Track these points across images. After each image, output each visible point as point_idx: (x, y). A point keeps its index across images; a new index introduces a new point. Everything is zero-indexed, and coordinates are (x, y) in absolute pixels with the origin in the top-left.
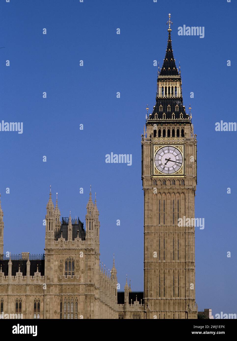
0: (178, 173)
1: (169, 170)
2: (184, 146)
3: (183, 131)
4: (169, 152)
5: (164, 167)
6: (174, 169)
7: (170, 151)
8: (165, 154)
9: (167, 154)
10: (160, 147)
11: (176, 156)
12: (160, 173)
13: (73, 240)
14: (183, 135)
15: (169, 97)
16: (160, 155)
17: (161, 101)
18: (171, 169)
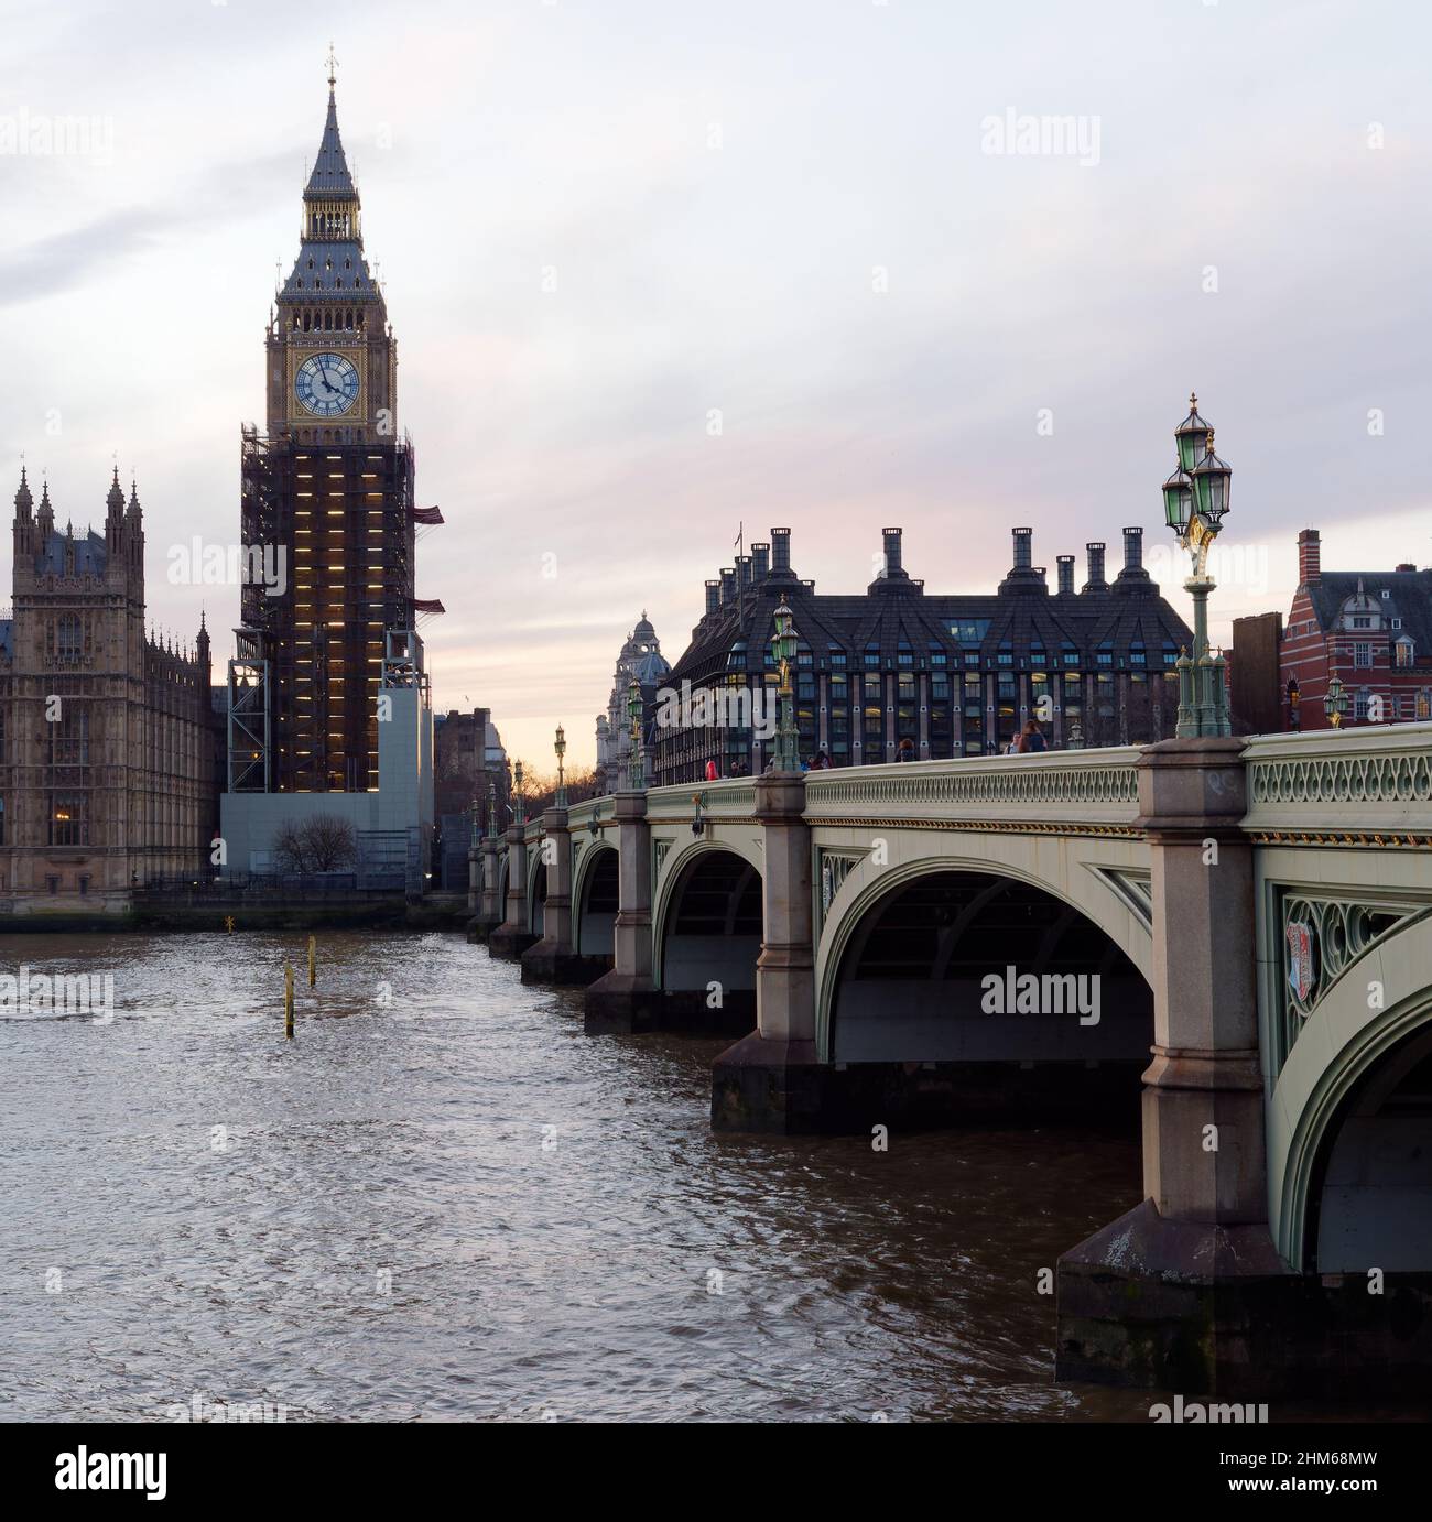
0: (348, 415)
1: (327, 408)
3: (360, 317)
4: (328, 367)
5: (316, 402)
6: (339, 405)
7: (332, 364)
8: (318, 371)
10: (306, 354)
11: (347, 385)
12: (307, 414)
15: (330, 240)
16: (307, 373)
17: (311, 247)
18: (331, 406)
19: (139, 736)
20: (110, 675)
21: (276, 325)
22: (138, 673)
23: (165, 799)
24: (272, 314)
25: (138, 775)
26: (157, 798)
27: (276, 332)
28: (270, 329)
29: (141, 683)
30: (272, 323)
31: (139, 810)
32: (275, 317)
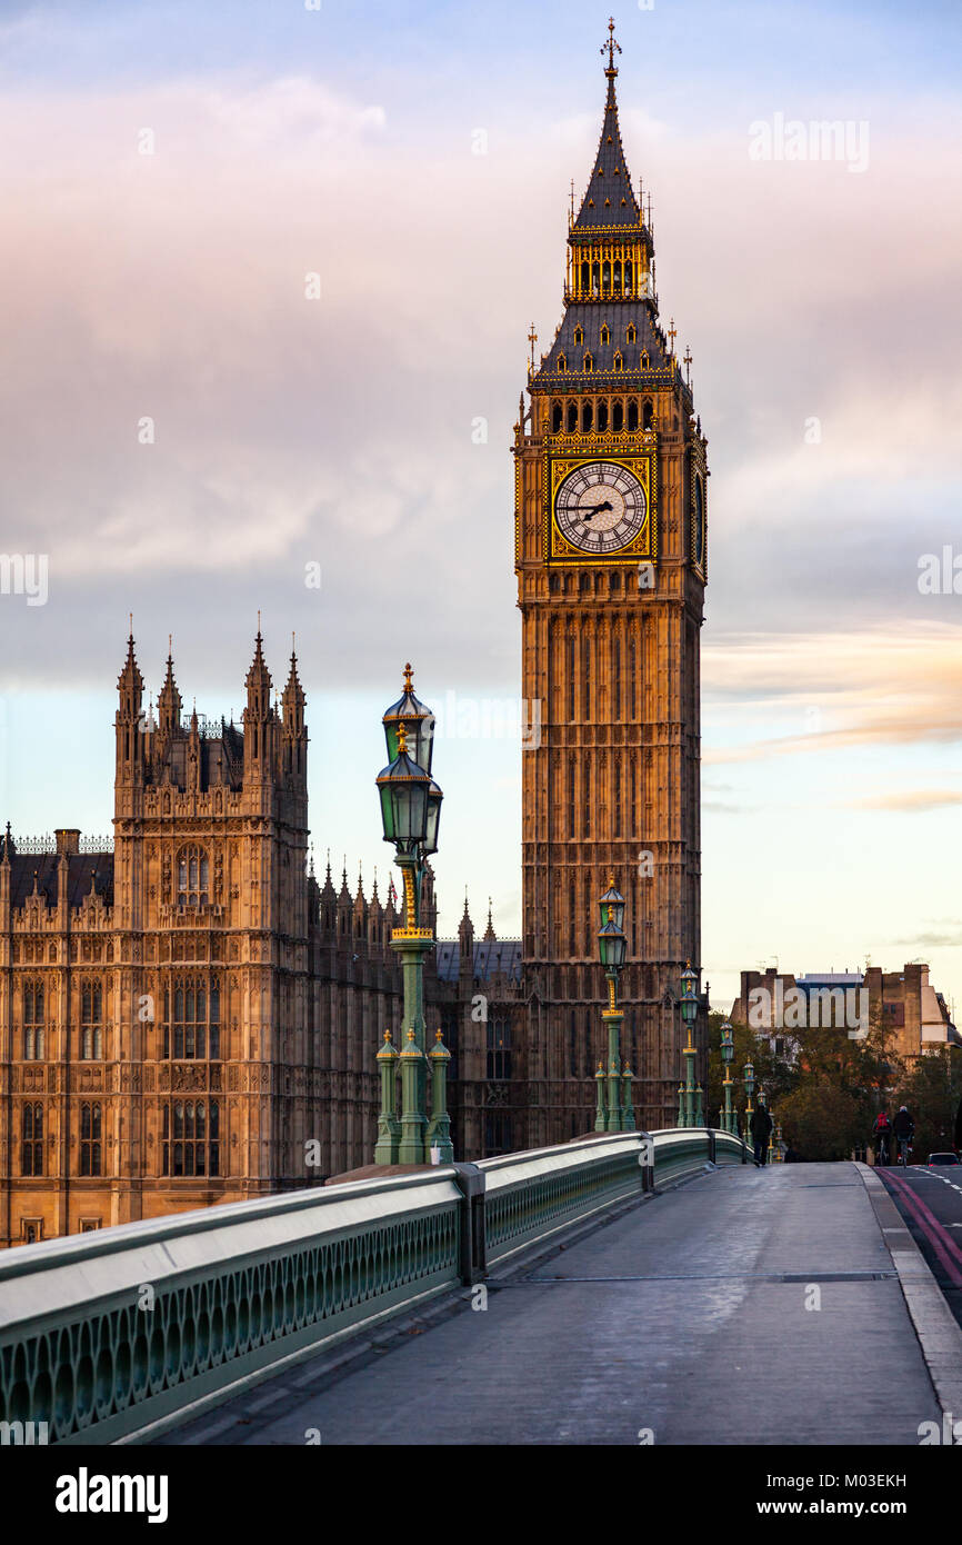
0: (630, 550)
1: (601, 540)
2: (651, 464)
3: (648, 409)
4: (601, 482)
5: (587, 532)
6: (618, 536)
7: (607, 479)
8: (588, 487)
9: (595, 488)
10: (571, 465)
11: (625, 494)
12: (571, 551)
13: (204, 789)
14: (647, 424)
15: (606, 298)
16: (572, 491)
17: (580, 311)
18: (607, 537)
19: (298, 1018)
20: (249, 931)
21: (528, 424)
22: (296, 928)
23: (350, 1108)
24: (522, 408)
25: (297, 1074)
26: (334, 1107)
27: (528, 433)
28: (519, 429)
29: (301, 942)
30: (523, 421)
31: (299, 1124)
32: (526, 412)
